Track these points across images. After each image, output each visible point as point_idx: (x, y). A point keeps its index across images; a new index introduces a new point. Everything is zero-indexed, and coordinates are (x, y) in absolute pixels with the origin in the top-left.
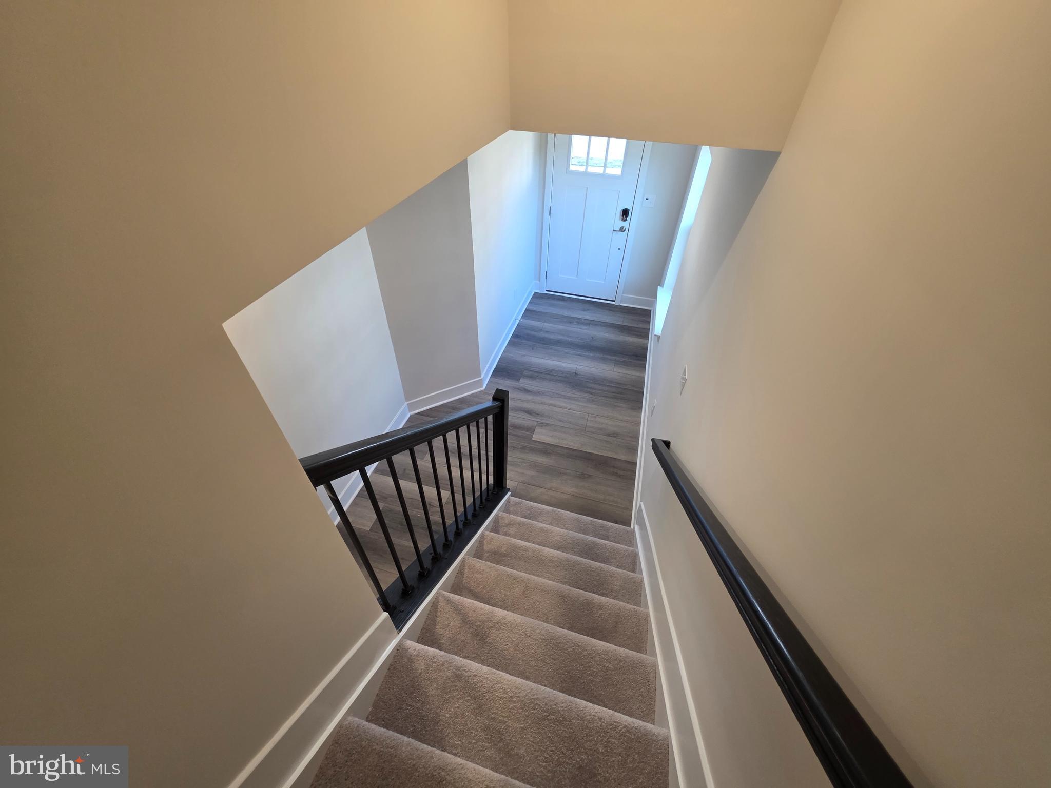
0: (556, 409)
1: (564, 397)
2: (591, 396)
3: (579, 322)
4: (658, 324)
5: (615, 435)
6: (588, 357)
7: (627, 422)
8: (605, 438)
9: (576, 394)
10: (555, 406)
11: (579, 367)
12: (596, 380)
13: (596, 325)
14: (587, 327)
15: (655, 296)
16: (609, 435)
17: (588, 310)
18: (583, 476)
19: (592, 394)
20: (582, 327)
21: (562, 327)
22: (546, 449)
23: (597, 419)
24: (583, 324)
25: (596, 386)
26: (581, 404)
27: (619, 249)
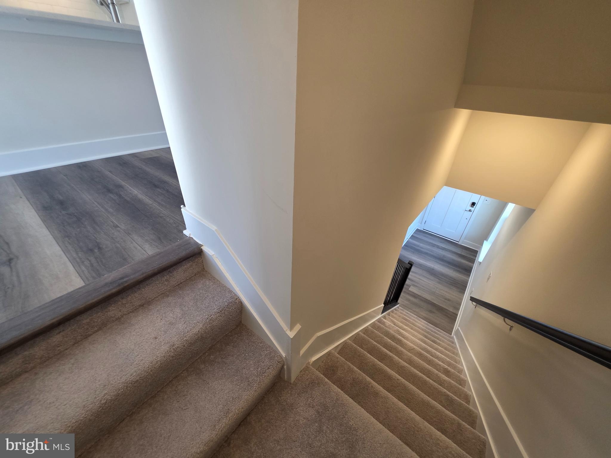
0: (421, 281)
1: (426, 277)
2: (439, 281)
3: (438, 247)
4: (481, 257)
5: (449, 300)
6: (440, 264)
7: (456, 297)
8: (443, 300)
9: (432, 278)
10: (421, 280)
11: (435, 267)
12: (443, 275)
13: (446, 251)
14: (442, 251)
15: (482, 244)
16: (446, 299)
17: (443, 243)
18: (431, 312)
19: (440, 280)
20: (439, 250)
21: (429, 247)
22: (415, 296)
23: (441, 291)
24: (440, 248)
25: (442, 277)
26: (433, 282)
27: (467, 219)
